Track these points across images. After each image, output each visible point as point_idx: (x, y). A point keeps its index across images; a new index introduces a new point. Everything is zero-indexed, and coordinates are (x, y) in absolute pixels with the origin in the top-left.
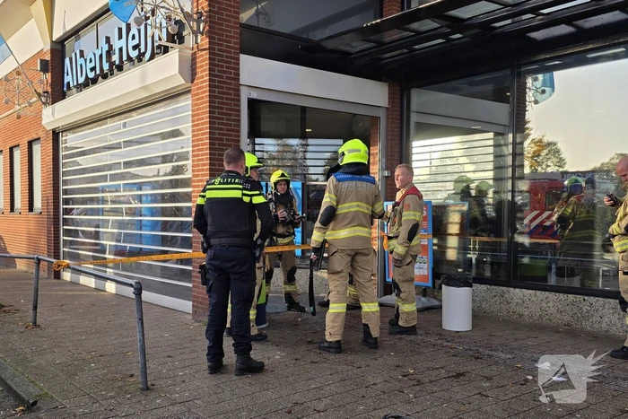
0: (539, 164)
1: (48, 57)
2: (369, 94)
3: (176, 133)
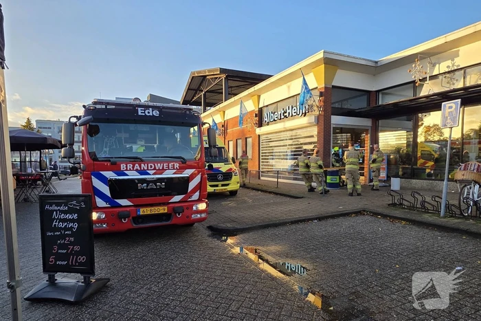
0: (429, 135)
1: (257, 113)
2: (366, 123)
3: (312, 136)
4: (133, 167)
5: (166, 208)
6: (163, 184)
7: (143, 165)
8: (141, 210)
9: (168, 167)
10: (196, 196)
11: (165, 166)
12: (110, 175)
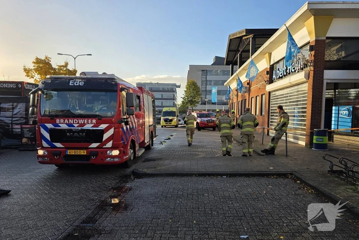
1: (268, 70)
4: (64, 122)
5: (85, 151)
6: (84, 134)
7: (70, 120)
8: (69, 151)
9: (88, 122)
10: (109, 145)
11: (85, 122)
12: (50, 126)
